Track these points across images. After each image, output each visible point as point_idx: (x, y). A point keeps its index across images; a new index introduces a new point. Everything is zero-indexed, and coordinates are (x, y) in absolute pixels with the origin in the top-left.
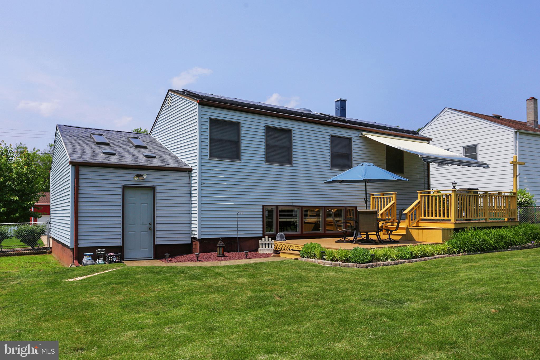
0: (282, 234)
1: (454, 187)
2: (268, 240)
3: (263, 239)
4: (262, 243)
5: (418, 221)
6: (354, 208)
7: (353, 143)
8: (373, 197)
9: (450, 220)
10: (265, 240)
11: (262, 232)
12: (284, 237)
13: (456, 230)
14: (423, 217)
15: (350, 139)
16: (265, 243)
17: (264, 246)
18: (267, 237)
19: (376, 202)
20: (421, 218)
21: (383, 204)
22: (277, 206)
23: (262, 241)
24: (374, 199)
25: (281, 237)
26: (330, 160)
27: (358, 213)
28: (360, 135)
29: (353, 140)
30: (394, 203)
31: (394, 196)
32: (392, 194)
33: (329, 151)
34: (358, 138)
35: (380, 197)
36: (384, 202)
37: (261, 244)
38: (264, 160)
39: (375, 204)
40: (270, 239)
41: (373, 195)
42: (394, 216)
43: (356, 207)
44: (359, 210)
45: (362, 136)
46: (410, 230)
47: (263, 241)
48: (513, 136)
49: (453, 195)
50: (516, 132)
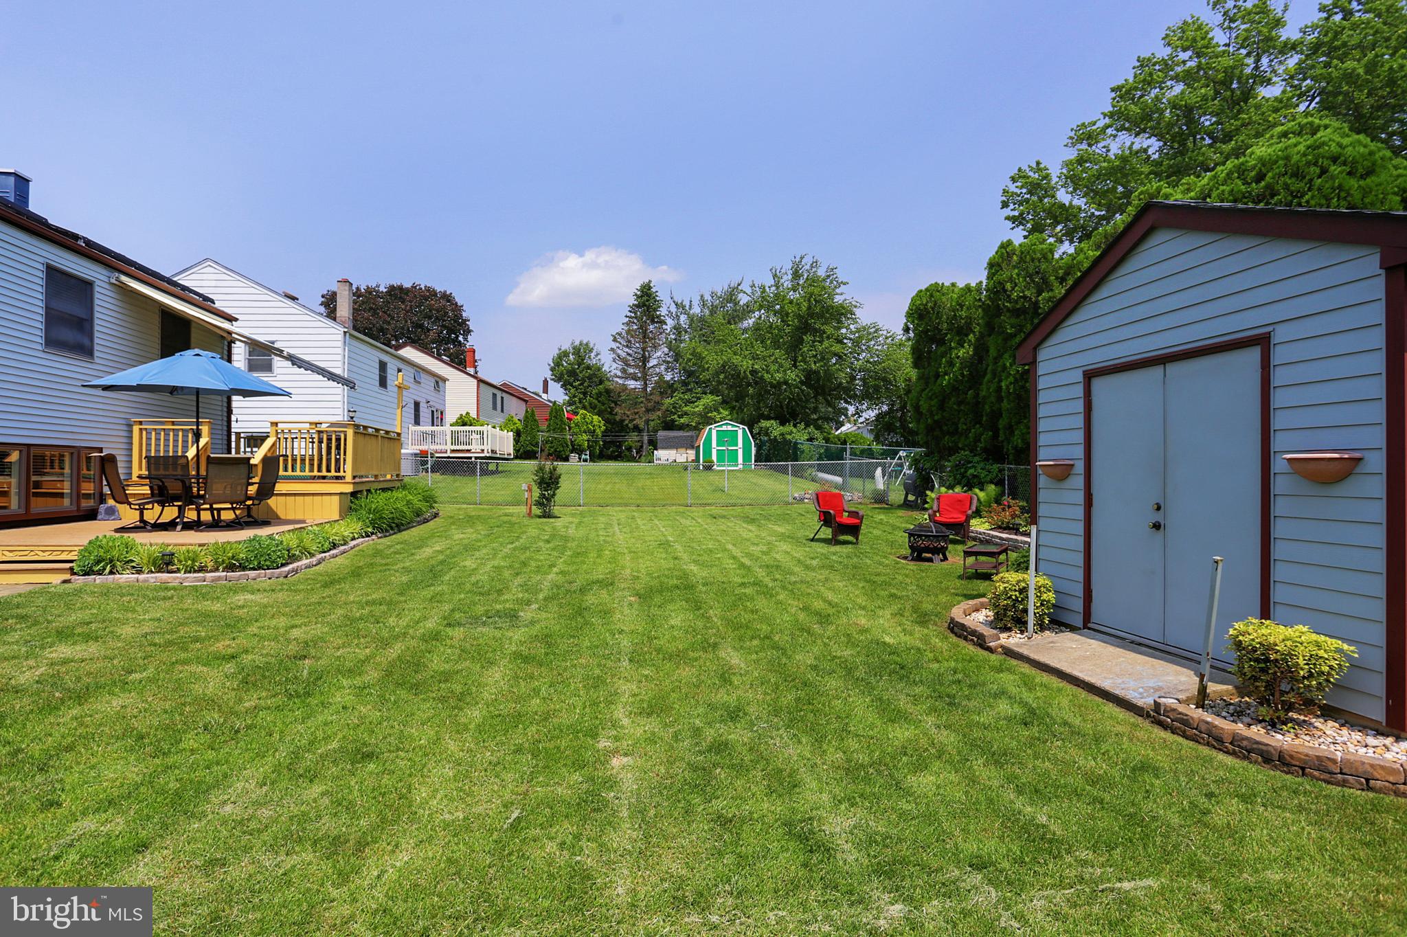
1: (352, 418)
7: (96, 295)
8: (142, 427)
9: (344, 477)
13: (354, 494)
14: (282, 473)
15: (89, 284)
19: (149, 439)
20: (279, 474)
21: (173, 446)
24: (144, 433)
26: (42, 326)
29: (97, 289)
31: (206, 430)
33: (42, 305)
34: (107, 286)
35: (164, 429)
36: (176, 440)
39: (148, 445)
41: (141, 423)
45: (114, 282)
48: (340, 337)
49: (350, 432)
50: (345, 332)
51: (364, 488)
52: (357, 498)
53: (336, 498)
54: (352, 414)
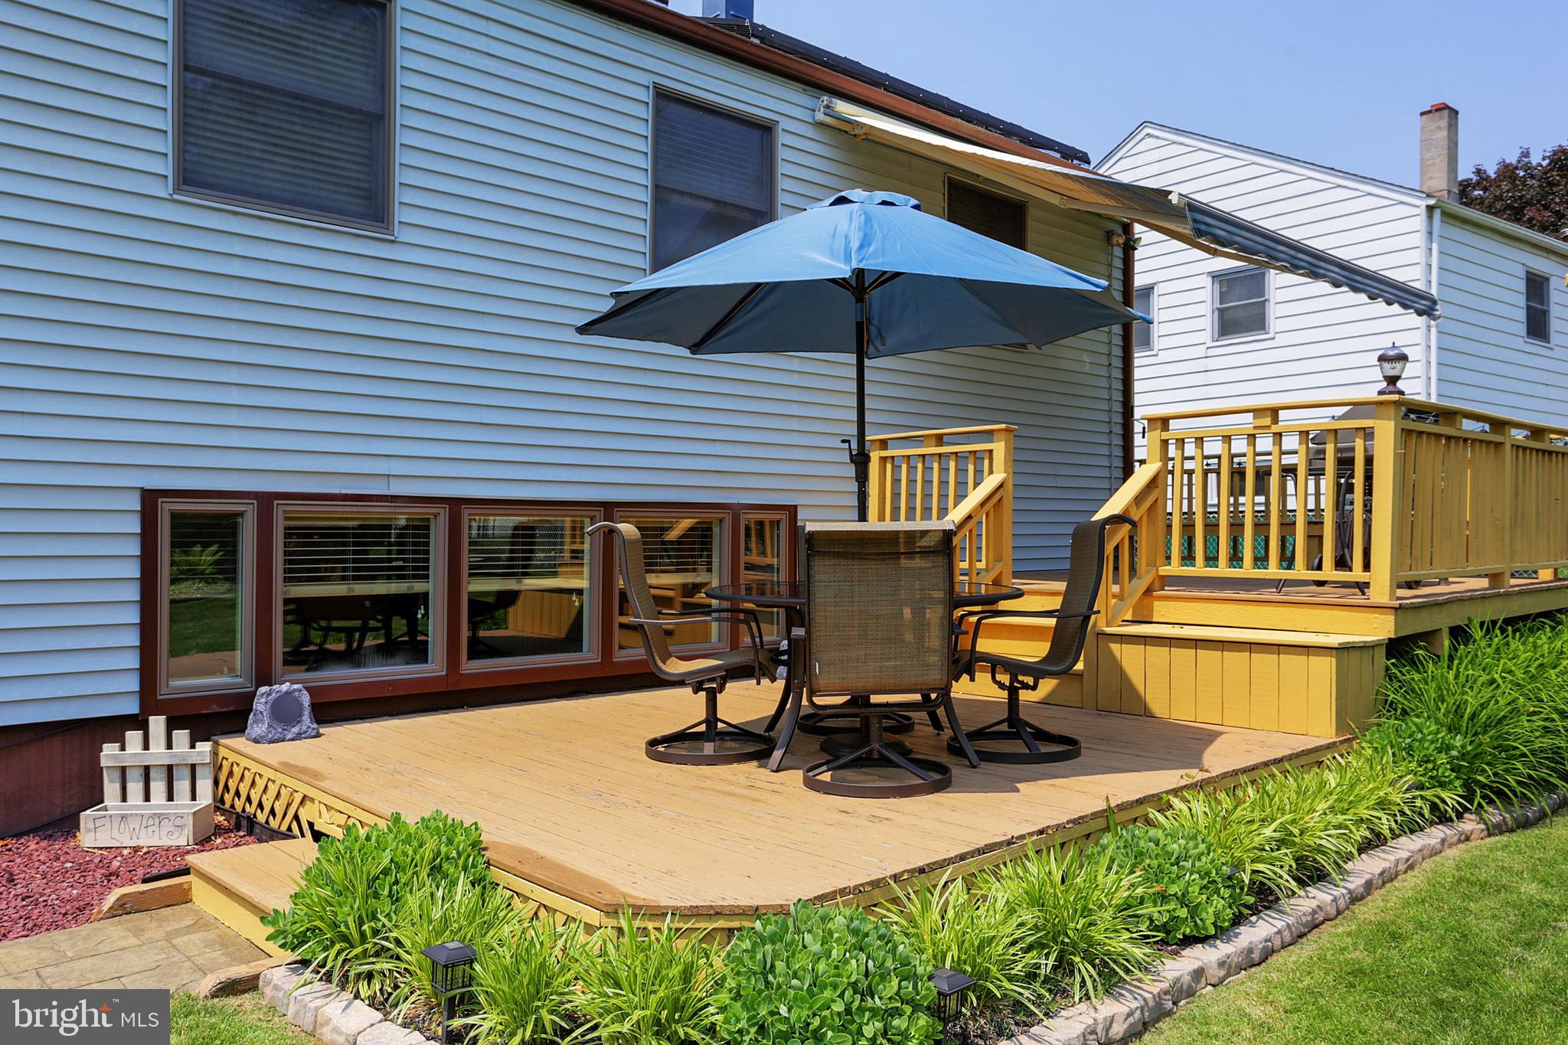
0: (287, 693)
1: (1392, 380)
2: (169, 746)
3: (133, 737)
4: (123, 769)
5: (1148, 592)
6: (783, 516)
7: (782, 153)
8: (884, 453)
9: (1362, 587)
10: (146, 747)
11: (133, 684)
12: (307, 712)
13: (1398, 648)
14: (1175, 568)
15: (765, 130)
16: (147, 769)
17: (135, 788)
18: (157, 724)
20: (1165, 570)
21: (940, 496)
22: (265, 501)
23: (123, 748)
24: (889, 466)
25: (284, 714)
26: (645, 230)
27: (802, 546)
28: (820, 116)
29: (782, 138)
30: (1001, 486)
31: (999, 448)
32: (989, 436)
33: (646, 180)
34: (809, 131)
35: (924, 456)
36: (944, 483)
37: (117, 775)
38: (166, 168)
39: (896, 495)
40: (181, 736)
41: (883, 445)
42: (998, 559)
43: (792, 510)
44: (810, 527)
45: (828, 120)
46: (1115, 647)
47: (129, 750)
48: (1419, 222)
49: (1386, 431)
50: (1430, 209)
51: (1443, 621)
52: (1414, 663)
53: (1326, 666)
54: (1391, 369)
